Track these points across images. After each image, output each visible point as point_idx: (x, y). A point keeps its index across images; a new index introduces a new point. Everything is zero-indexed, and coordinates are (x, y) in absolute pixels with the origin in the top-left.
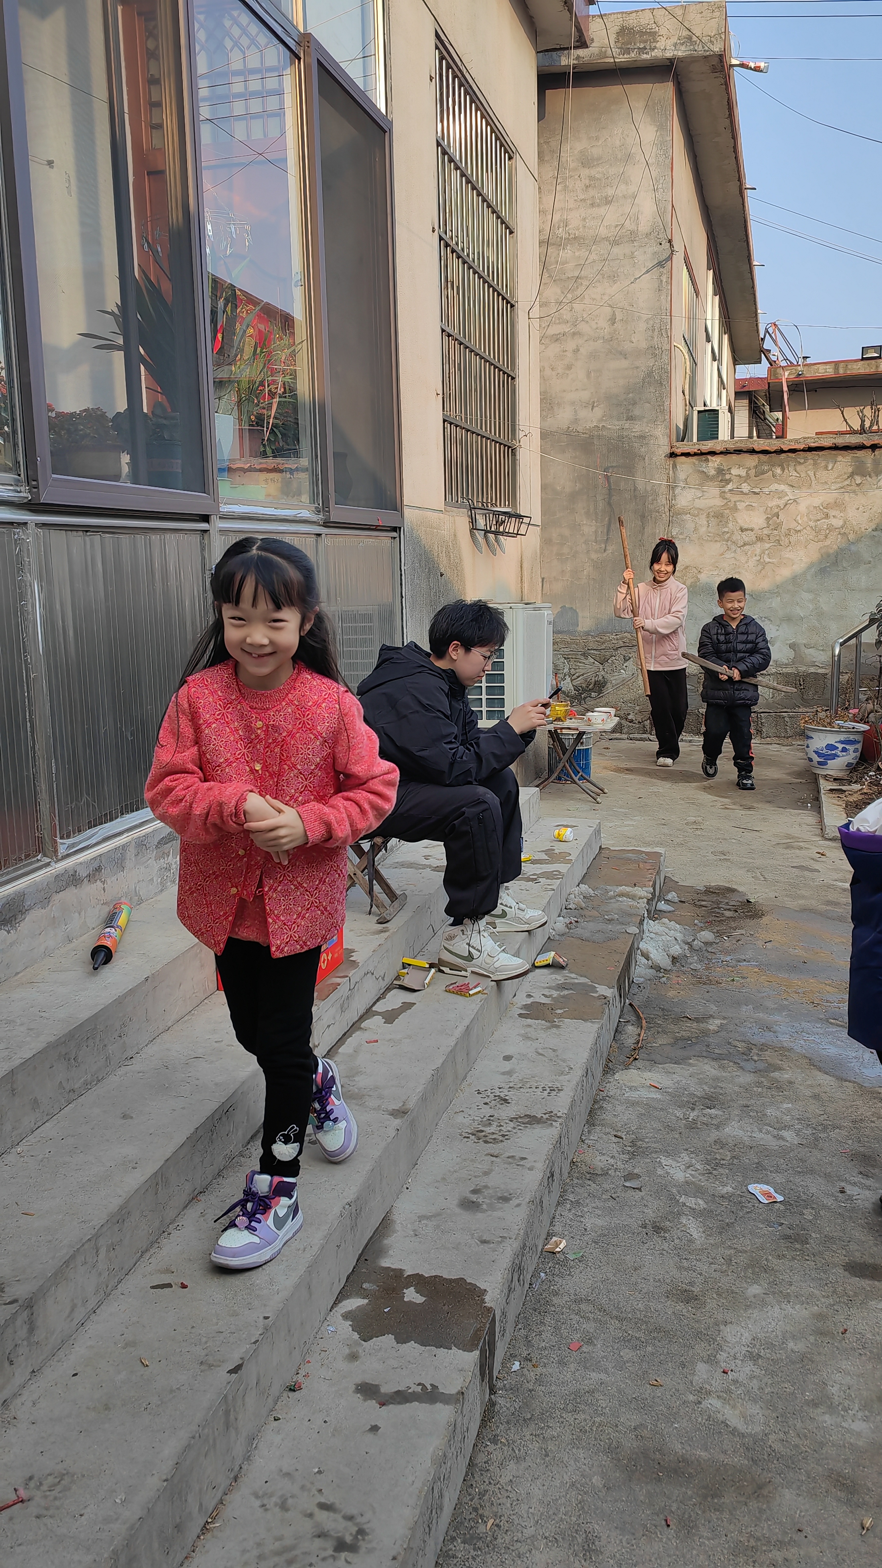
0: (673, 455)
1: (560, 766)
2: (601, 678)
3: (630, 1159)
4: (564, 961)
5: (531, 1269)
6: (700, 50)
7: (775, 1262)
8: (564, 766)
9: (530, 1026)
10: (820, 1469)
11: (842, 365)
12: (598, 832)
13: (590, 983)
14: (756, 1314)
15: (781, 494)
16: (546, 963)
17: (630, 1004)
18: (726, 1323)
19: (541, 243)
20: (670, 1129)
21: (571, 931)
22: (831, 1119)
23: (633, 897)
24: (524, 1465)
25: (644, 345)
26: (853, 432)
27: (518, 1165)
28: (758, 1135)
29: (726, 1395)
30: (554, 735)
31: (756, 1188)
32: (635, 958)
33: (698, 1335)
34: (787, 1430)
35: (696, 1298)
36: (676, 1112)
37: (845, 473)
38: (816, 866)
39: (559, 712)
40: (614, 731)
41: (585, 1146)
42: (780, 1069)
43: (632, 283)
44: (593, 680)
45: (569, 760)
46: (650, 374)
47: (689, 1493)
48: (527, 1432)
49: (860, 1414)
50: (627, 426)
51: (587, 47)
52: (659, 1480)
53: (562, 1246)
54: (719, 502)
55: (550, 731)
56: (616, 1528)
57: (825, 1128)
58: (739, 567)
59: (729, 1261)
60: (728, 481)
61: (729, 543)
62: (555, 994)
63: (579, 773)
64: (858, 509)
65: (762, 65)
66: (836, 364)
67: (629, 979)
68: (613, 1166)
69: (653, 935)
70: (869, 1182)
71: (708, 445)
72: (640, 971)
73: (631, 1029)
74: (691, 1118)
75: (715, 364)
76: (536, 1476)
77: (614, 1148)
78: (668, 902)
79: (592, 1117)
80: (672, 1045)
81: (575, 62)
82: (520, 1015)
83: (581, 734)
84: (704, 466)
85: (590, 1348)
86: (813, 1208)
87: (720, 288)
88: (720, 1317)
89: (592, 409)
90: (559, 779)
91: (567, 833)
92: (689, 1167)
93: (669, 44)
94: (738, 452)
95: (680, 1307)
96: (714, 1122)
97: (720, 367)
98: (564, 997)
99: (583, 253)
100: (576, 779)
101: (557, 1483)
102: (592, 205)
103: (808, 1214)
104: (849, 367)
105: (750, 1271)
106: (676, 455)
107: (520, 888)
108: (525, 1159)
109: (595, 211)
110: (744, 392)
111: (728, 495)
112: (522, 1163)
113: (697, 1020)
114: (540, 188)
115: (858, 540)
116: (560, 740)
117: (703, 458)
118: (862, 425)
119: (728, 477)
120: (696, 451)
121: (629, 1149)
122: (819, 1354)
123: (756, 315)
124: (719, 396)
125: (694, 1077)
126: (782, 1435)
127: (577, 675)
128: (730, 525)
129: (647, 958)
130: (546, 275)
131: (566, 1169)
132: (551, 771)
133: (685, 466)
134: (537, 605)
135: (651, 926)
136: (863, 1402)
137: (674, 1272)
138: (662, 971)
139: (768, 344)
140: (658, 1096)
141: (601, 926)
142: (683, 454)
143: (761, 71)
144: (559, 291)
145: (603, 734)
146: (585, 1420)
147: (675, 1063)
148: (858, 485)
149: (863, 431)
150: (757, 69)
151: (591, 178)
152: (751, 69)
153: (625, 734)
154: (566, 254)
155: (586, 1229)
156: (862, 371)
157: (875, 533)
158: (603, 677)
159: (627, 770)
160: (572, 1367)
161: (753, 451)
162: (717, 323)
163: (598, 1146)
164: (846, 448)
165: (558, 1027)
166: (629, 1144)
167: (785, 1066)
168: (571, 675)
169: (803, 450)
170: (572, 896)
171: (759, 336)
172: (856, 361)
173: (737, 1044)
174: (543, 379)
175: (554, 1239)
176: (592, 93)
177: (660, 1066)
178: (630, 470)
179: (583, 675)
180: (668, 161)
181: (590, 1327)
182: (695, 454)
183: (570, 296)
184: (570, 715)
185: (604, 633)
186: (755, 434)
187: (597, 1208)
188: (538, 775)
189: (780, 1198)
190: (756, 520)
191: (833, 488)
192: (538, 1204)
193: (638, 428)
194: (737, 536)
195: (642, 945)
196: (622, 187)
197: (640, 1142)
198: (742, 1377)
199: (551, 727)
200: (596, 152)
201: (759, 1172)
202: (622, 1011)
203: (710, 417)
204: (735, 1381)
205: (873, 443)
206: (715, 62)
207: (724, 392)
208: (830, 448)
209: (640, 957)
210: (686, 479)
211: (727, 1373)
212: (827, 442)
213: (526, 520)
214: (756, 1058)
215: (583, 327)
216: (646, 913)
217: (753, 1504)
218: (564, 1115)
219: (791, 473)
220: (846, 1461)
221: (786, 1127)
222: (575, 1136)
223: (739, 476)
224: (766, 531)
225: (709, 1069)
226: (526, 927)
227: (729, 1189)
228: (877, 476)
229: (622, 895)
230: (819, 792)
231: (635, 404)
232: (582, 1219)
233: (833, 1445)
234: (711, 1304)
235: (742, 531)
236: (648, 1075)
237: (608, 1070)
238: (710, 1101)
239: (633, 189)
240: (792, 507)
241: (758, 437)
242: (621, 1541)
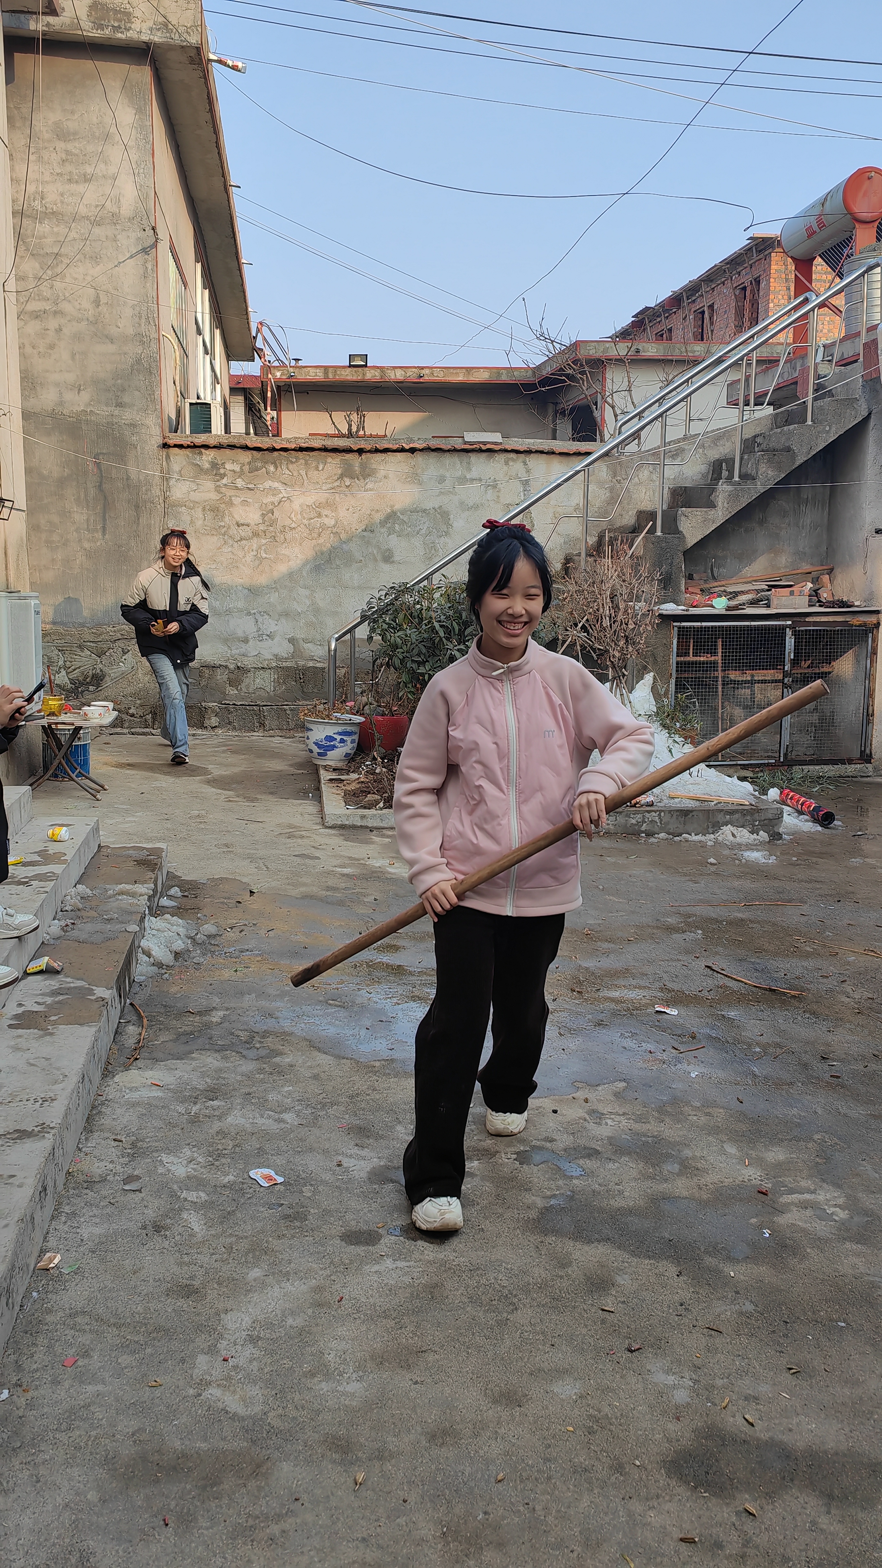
0: (165, 446)
1: (56, 763)
2: (98, 671)
3: (130, 1162)
4: (59, 965)
5: (22, 1290)
6: (177, 39)
7: (275, 1243)
8: (60, 763)
9: (20, 1036)
10: (317, 1436)
11: (330, 370)
12: (96, 830)
13: (87, 986)
14: (256, 1297)
15: (274, 491)
16: (39, 969)
17: (131, 1004)
18: (226, 1311)
19: (14, 213)
20: (171, 1125)
21: (67, 934)
22: (329, 1096)
23: (133, 895)
24: (13, 1496)
25: (131, 331)
26: (341, 436)
27: (7, 1184)
28: (260, 1121)
29: (226, 1383)
30: (49, 731)
31: (257, 1174)
32: (136, 957)
33: (199, 1328)
34: (285, 1405)
35: (196, 1291)
36: (178, 1107)
37: (335, 475)
38: (317, 854)
39: (53, 706)
40: (114, 724)
41: (82, 1155)
42: (280, 1054)
43: (115, 266)
44: (91, 673)
45: (65, 756)
46: (139, 361)
47: (188, 1487)
48: (16, 1462)
49: (354, 1375)
50: (116, 412)
51: (57, 15)
52: (157, 1481)
53: (56, 1261)
54: (214, 496)
55: (43, 727)
56: (113, 1539)
57: (324, 1105)
58: (236, 562)
59: (230, 1249)
60: (223, 476)
61: (226, 537)
62: (49, 1000)
63: (76, 769)
64: (348, 510)
65: (240, 65)
66: (326, 368)
67: (129, 978)
68: (112, 1170)
69: (154, 932)
70: (365, 1152)
71: (201, 439)
72: (142, 969)
73: (132, 1029)
74: (193, 1112)
75: (208, 358)
76: (26, 1506)
77: (113, 1153)
78: (170, 897)
79: (90, 1124)
80: (175, 1041)
81: (45, 28)
82: (10, 1026)
83: (78, 729)
84: (198, 459)
85: (86, 1361)
86: (311, 1185)
87: (209, 281)
88: (221, 1306)
89: (79, 393)
90: (56, 776)
91: (63, 832)
92: (191, 1161)
93: (145, 27)
94: (232, 447)
95: (181, 1302)
96: (217, 1113)
97: (213, 361)
98: (59, 1002)
99: (62, 229)
100: (74, 776)
101: (50, 1507)
102: (70, 181)
103: (307, 1191)
104: (338, 372)
105: (251, 1255)
106: (169, 446)
107: (10, 892)
108: (14, 1176)
109: (73, 187)
110: (239, 388)
111: (223, 490)
112: (11, 1181)
113: (200, 1013)
114: (11, 155)
115: (350, 540)
116: (55, 737)
117: (197, 450)
118: (350, 430)
119: (222, 471)
120: (189, 443)
121: (129, 1151)
122: (317, 1325)
123: (247, 313)
124: (214, 389)
125: (196, 1071)
126: (280, 1411)
127: (73, 667)
128: (227, 519)
129: (149, 955)
130: (21, 248)
131: (61, 1180)
132: (46, 768)
133: (179, 458)
134: (22, 594)
135: (152, 922)
136: (357, 1364)
137: (175, 1269)
138: (164, 967)
139: (259, 344)
140: (160, 1094)
141: (99, 926)
142: (176, 446)
143: (239, 71)
144: (37, 265)
145: (104, 729)
146: (80, 1436)
147: (178, 1059)
148: (347, 487)
149: (350, 435)
150: (234, 68)
151: (67, 152)
152: (229, 66)
153: (127, 728)
154: (44, 228)
155: (82, 1240)
156: (349, 378)
157: (365, 534)
158: (101, 671)
159: (129, 765)
160: (66, 1384)
161: (246, 448)
162: (207, 317)
163: (96, 1152)
164: (335, 450)
165: (52, 1034)
166: (130, 1147)
167: (286, 1050)
168: (66, 668)
169: (294, 450)
170: (69, 897)
171: (251, 334)
172: (344, 367)
173: (241, 1033)
174: (23, 356)
175: (48, 1255)
176: (64, 64)
177: (162, 1063)
178: (122, 458)
179: (79, 668)
180: (149, 146)
181: (85, 1339)
182: (188, 447)
183: (49, 272)
184: (63, 709)
185: (100, 625)
186: (252, 431)
187: (95, 1216)
188: (32, 772)
189: (280, 1180)
190: (252, 516)
191: (324, 488)
192: (28, 1221)
193: (128, 415)
194: (234, 530)
195: (144, 943)
196: (102, 166)
197: (141, 1143)
198: (242, 1361)
199: (44, 722)
200: (72, 125)
201: (260, 1157)
202: (122, 1011)
203: (202, 411)
204: (235, 1367)
205: (359, 447)
206: (193, 53)
207: (218, 387)
208: (319, 449)
209: (141, 956)
210: (180, 471)
211: (227, 1360)
212: (317, 444)
213: (7, 504)
214: (258, 1045)
215: (66, 307)
216: (147, 910)
217: (252, 1484)
218: (58, 1126)
219: (285, 471)
220: (340, 1423)
221: (287, 1110)
222: (70, 1145)
223: (233, 471)
224: (262, 527)
225: (212, 1061)
226: (16, 933)
227: (231, 1178)
228: (364, 479)
229: (122, 893)
230: (319, 782)
231: (124, 390)
232: (78, 1230)
233: (330, 1410)
234: (212, 1295)
235: (238, 526)
236: (149, 1073)
237: (107, 1073)
238: (212, 1093)
239: (112, 170)
240: (287, 504)
241: (256, 434)
242: (117, 1551)
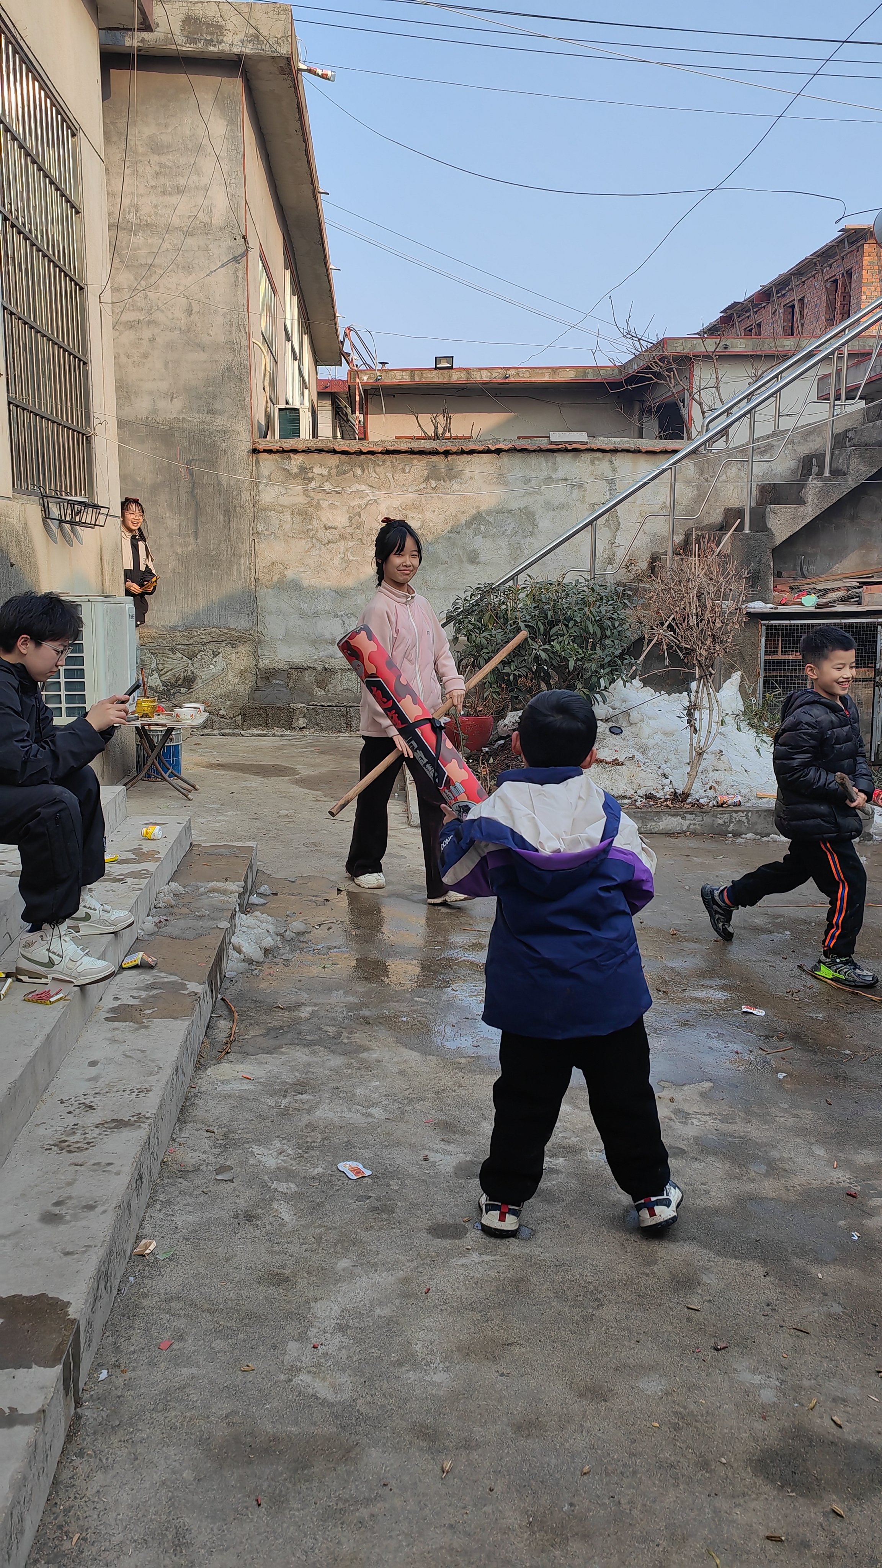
0: (255, 451)
1: (149, 763)
2: (190, 673)
3: (222, 1152)
4: (153, 961)
5: (119, 1275)
6: (267, 51)
7: (363, 1235)
8: (153, 763)
9: (117, 1029)
10: (404, 1423)
11: (417, 373)
12: (188, 829)
13: (180, 981)
14: (344, 1286)
15: (362, 494)
16: (134, 964)
17: (222, 999)
18: (316, 1300)
19: (110, 226)
20: (261, 1117)
21: (161, 930)
22: (416, 1091)
23: (224, 892)
24: (112, 1473)
25: (222, 339)
26: (427, 438)
27: (104, 1171)
28: (348, 1115)
29: (317, 1369)
30: (142, 732)
31: (345, 1166)
32: (227, 953)
33: (290, 1316)
34: (373, 1392)
35: (287, 1280)
36: (268, 1100)
37: (421, 477)
38: (403, 852)
39: (146, 708)
40: (204, 726)
41: (176, 1145)
42: (367, 1049)
43: (207, 275)
44: (182, 675)
45: (158, 757)
46: (229, 369)
47: (280, 1469)
48: (115, 1440)
49: (441, 1366)
50: (208, 419)
51: (152, 31)
52: (250, 1462)
53: (152, 1247)
54: (302, 500)
55: (137, 728)
56: (207, 1517)
57: (411, 1101)
58: (324, 564)
59: (319, 1239)
60: (311, 480)
61: (314, 541)
62: (144, 994)
63: (169, 769)
64: (434, 511)
65: (329, 73)
66: (412, 371)
67: (221, 974)
68: (205, 1161)
69: (245, 929)
70: (451, 1147)
71: (290, 444)
72: (232, 965)
73: (223, 1024)
74: (283, 1105)
75: (296, 363)
76: (125, 1482)
77: (206, 1143)
78: (260, 895)
79: (183, 1116)
80: (264, 1035)
81: (140, 44)
82: (107, 1019)
83: (170, 730)
84: (287, 463)
85: (181, 1345)
86: (398, 1179)
87: (298, 289)
88: (310, 1295)
89: (171, 401)
90: (149, 776)
91: (156, 831)
92: (281, 1153)
93: (237, 39)
94: (320, 451)
95: (272, 1290)
96: (306, 1107)
97: (301, 366)
98: (152, 996)
99: (156, 241)
100: (166, 776)
101: (147, 1485)
102: (164, 193)
103: (394, 1184)
104: (424, 375)
105: (339, 1245)
106: (259, 452)
107: (106, 889)
108: (111, 1164)
109: (167, 199)
110: (326, 393)
111: (311, 493)
112: (109, 1168)
113: (289, 1009)
114: (107, 169)
115: (436, 541)
116: (148, 737)
117: (286, 455)
118: (436, 432)
119: (310, 475)
120: (278, 448)
121: (221, 1142)
122: (404, 1315)
123: (335, 318)
124: (302, 394)
125: (286, 1065)
126: (369, 1398)
127: (165, 670)
128: (314, 522)
129: (239, 952)
130: (117, 260)
131: (156, 1169)
132: (139, 769)
133: (268, 463)
134: (118, 598)
135: (242, 919)
136: (444, 1354)
137: (266, 1258)
138: (254, 963)
139: (347, 348)
140: (250, 1087)
141: (192, 923)
142: (265, 451)
143: (329, 79)
144: (132, 277)
145: (195, 730)
146: (176, 1416)
147: (267, 1053)
148: (434, 489)
149: (436, 437)
150: (324, 77)
151: (161, 165)
152: (318, 75)
153: (217, 729)
154: (138, 240)
155: (177, 1228)
156: (436, 380)
157: (450, 535)
158: (192, 673)
159: (219, 765)
160: (163, 1366)
161: (333, 452)
162: (296, 323)
163: (189, 1143)
164: (421, 453)
165: (147, 1027)
166: (221, 1138)
167: (374, 1047)
168: (158, 670)
169: (381, 453)
170: (162, 895)
171: (338, 338)
172: (430, 370)
173: (329, 1029)
174: (118, 366)
175: (144, 1241)
176: (158, 79)
177: (252, 1057)
178: (212, 463)
179: (171, 670)
180: (240, 157)
181: (180, 1323)
182: (278, 452)
183: (143, 283)
184: (157, 711)
185: (192, 628)
186: (339, 435)
187: (188, 1205)
188: (126, 773)
189: (368, 1173)
190: (340, 519)
191: (410, 490)
192: (125, 1208)
193: (219, 422)
194: (321, 534)
195: (235, 940)
196: (194, 178)
197: (233, 1135)
198: (331, 1349)
199: (138, 723)
200: (165, 139)
201: (348, 1150)
202: (214, 1006)
203: (291, 416)
204: (325, 1355)
205: (445, 449)
206: (283, 63)
207: (306, 392)
208: (406, 452)
209: (232, 952)
210: (270, 476)
211: (317, 1348)
212: (403, 447)
213: (103, 511)
214: (346, 1041)
215: (158, 316)
216: (238, 907)
217: (342, 1469)
218: (153, 1116)
219: (371, 474)
220: (428, 1412)
221: (374, 1105)
222: (165, 1135)
223: (321, 475)
224: (349, 530)
225: (301, 1055)
226: (112, 929)
227: (320, 1170)
228: (450, 480)
229: (213, 890)
231: (215, 397)
232: (173, 1218)
233: (417, 1399)
234: (302, 1283)
235: (326, 529)
236: (240, 1067)
237: (200, 1066)
238: (301, 1087)
239: (205, 181)
240: (374, 507)
241: (343, 438)
242: (212, 1530)
